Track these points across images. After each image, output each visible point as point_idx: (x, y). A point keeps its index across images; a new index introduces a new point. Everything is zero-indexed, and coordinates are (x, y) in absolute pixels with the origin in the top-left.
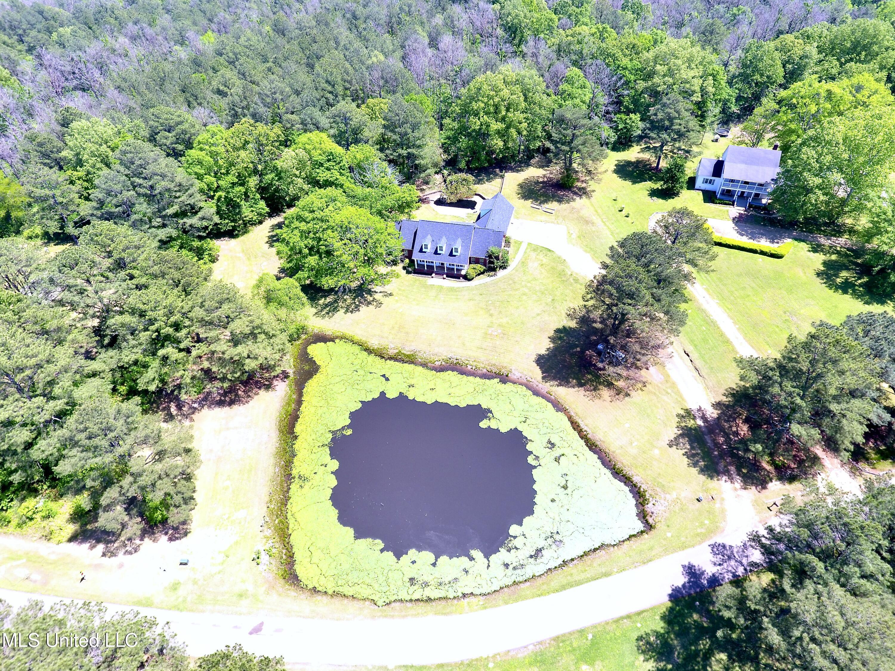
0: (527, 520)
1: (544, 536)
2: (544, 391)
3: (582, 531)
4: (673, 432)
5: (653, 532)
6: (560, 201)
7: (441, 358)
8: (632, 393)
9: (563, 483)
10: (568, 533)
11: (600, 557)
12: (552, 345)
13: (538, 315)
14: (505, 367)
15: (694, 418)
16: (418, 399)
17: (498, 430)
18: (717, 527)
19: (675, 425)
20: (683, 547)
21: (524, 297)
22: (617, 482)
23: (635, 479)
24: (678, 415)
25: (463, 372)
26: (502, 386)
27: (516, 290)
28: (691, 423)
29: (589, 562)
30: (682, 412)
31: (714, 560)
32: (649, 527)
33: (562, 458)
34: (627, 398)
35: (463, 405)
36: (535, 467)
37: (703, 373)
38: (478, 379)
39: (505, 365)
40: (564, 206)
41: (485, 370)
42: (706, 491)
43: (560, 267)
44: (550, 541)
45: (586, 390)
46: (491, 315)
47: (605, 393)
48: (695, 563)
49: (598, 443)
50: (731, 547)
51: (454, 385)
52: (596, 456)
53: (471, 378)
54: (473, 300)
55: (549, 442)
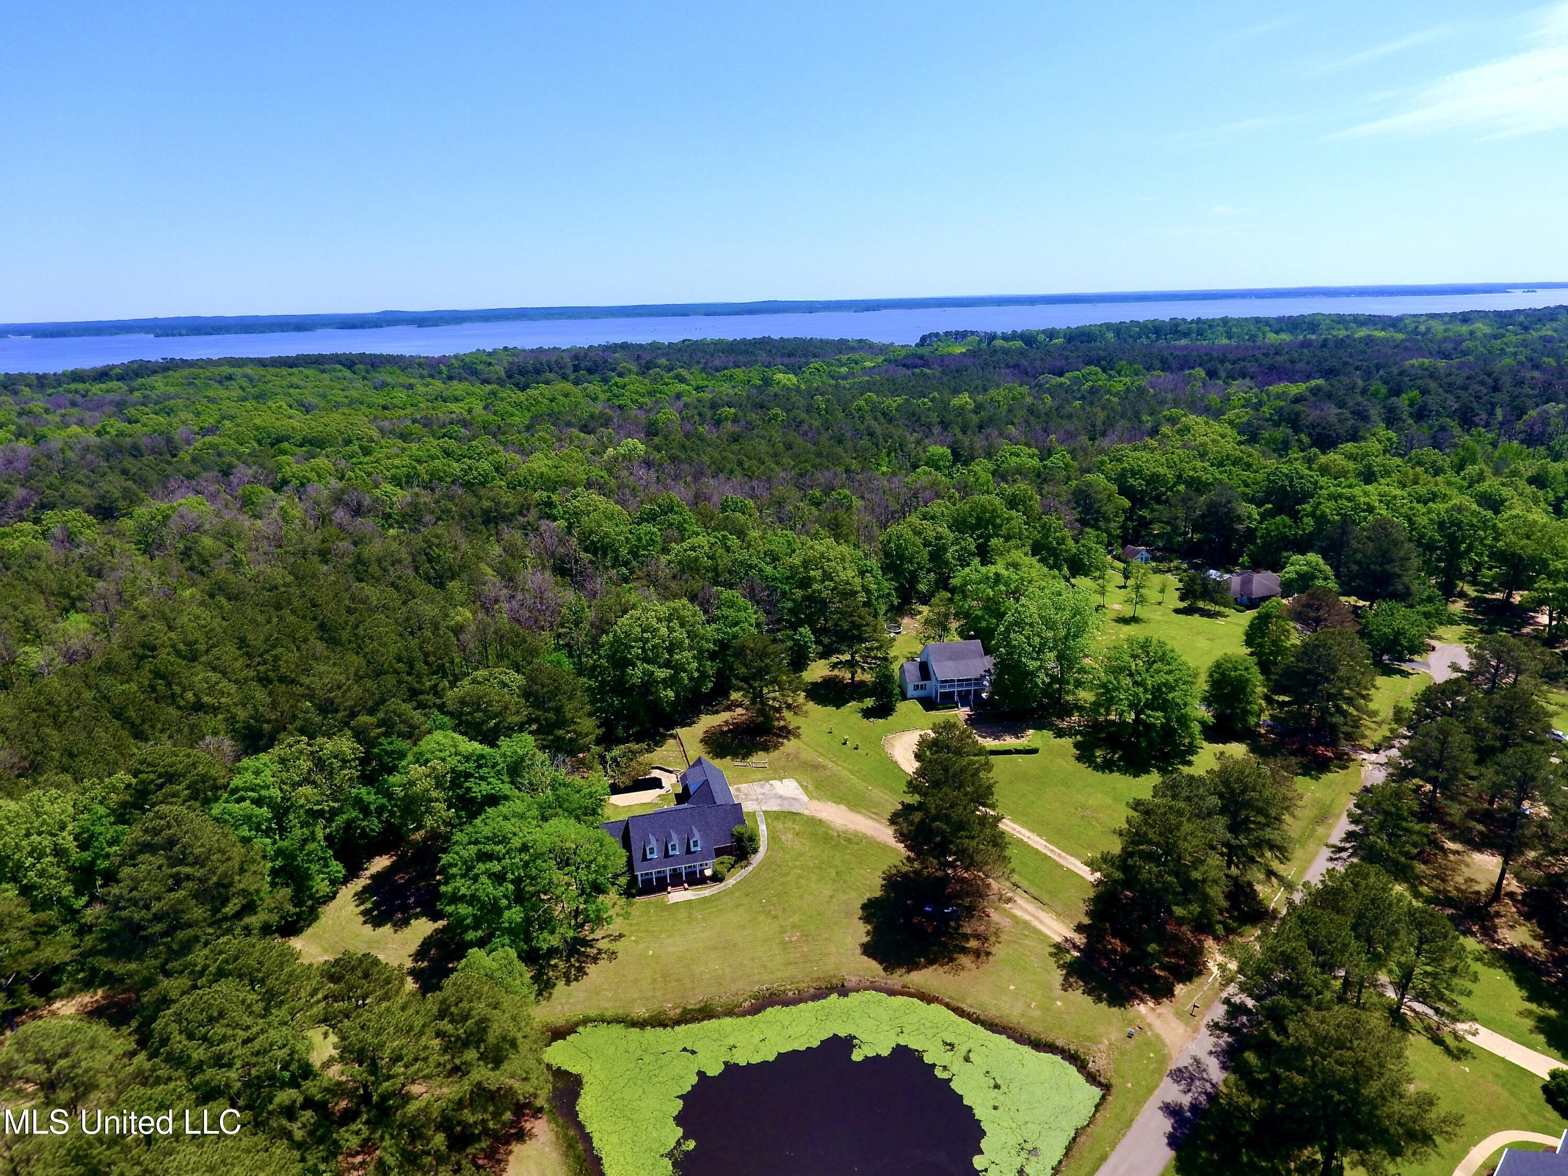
0: (984, 1144)
1: (1013, 1152)
2: (898, 987)
3: (1047, 1126)
4: (1058, 975)
5: (1113, 1091)
6: (766, 749)
7: (745, 996)
8: (993, 950)
9: (992, 1083)
10: (1035, 1136)
11: (1084, 1143)
12: (869, 927)
13: (831, 897)
14: (835, 976)
15: (1068, 951)
16: (753, 1061)
17: (878, 1056)
18: (1164, 1055)
19: (1055, 966)
20: (1150, 1091)
21: (802, 881)
22: (1043, 1055)
23: (1060, 1043)
24: (1051, 954)
25: (787, 1003)
26: (844, 1001)
27: (786, 875)
28: (1068, 958)
29: (1078, 1155)
30: (1053, 950)
31: (1181, 1088)
32: (1106, 1088)
33: (971, 1055)
34: (990, 958)
35: (815, 1044)
36: (950, 1080)
37: (1045, 900)
38: (810, 1003)
39: (832, 973)
40: (774, 755)
41: (812, 990)
42: (1130, 1023)
43: (821, 830)
44: (1024, 1154)
45: (942, 966)
46: (775, 917)
47: (965, 960)
48: (1168, 1100)
49: (997, 1021)
50: (1186, 1068)
51: (786, 1023)
52: (1004, 1037)
53: (802, 1006)
54: (742, 905)
55: (946, 1044)
